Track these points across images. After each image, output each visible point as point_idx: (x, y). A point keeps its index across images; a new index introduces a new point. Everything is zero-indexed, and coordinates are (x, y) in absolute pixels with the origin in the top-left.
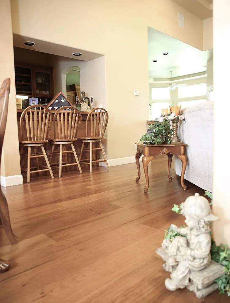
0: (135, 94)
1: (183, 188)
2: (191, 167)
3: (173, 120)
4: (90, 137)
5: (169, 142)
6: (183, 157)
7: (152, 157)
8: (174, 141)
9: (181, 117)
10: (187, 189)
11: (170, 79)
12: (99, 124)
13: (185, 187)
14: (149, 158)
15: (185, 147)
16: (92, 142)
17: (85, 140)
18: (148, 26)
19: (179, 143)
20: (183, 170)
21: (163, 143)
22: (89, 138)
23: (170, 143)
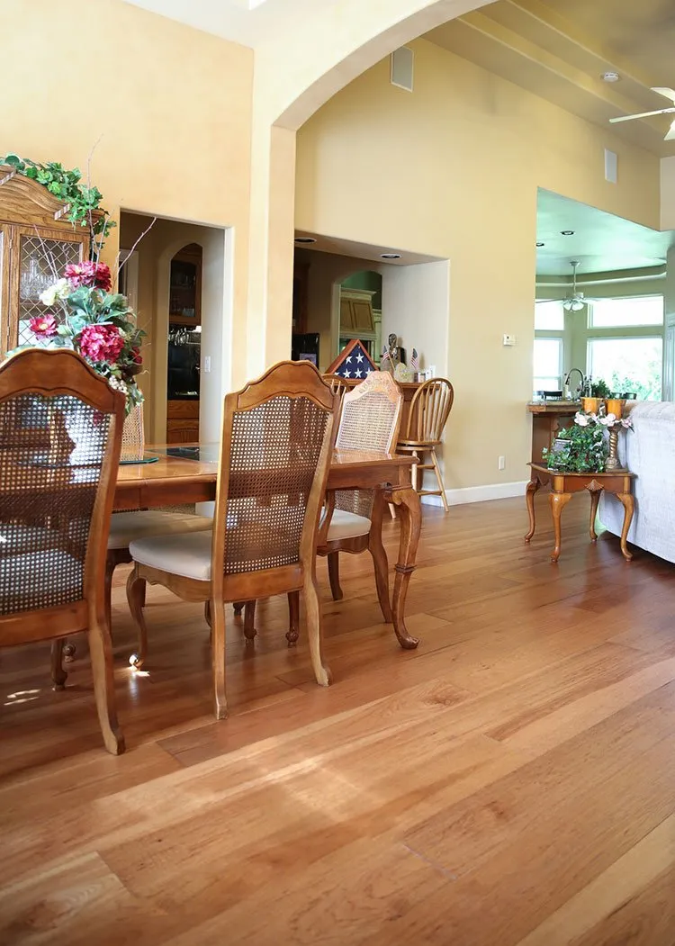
0: (505, 343)
1: (624, 558)
2: (641, 518)
3: (610, 429)
4: (416, 440)
5: (602, 468)
6: (627, 498)
7: (569, 496)
8: (610, 467)
9: (625, 423)
10: (632, 559)
11: (569, 278)
12: (424, 409)
13: (628, 556)
14: (563, 496)
15: (633, 478)
16: (417, 452)
17: (404, 445)
18: (538, 187)
19: (621, 470)
20: (626, 522)
21: (591, 470)
22: (411, 443)
23: (604, 471)
